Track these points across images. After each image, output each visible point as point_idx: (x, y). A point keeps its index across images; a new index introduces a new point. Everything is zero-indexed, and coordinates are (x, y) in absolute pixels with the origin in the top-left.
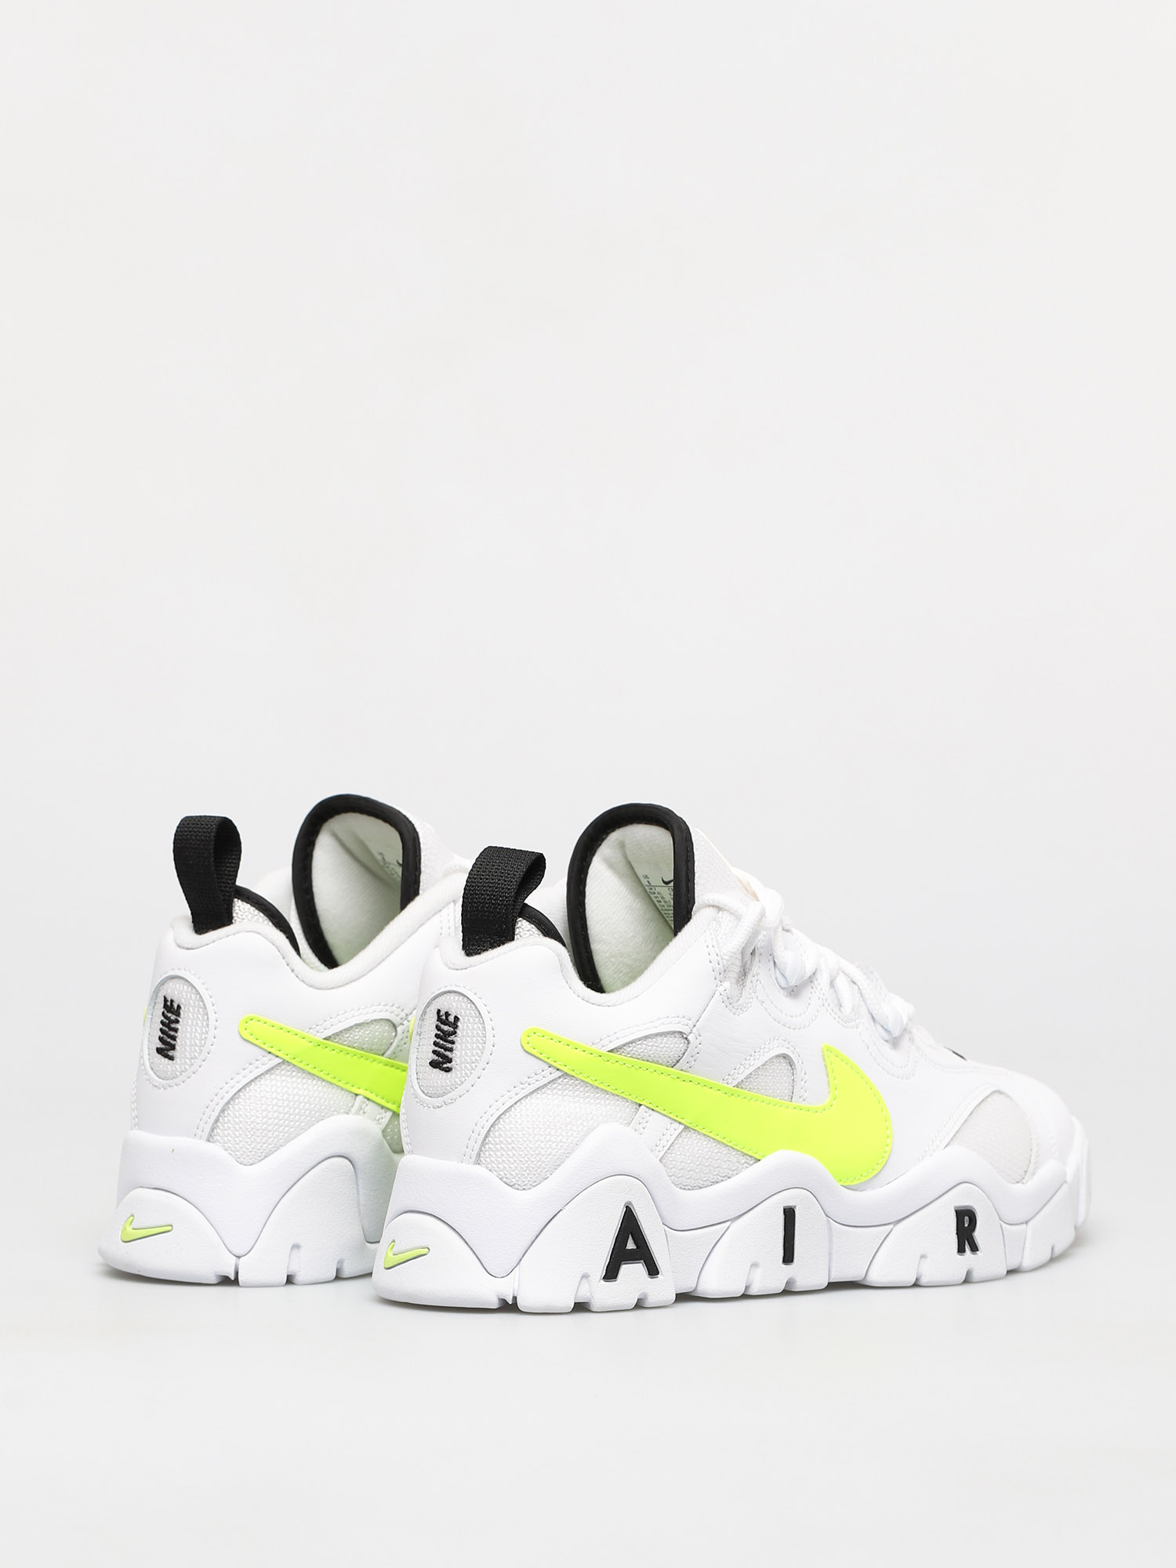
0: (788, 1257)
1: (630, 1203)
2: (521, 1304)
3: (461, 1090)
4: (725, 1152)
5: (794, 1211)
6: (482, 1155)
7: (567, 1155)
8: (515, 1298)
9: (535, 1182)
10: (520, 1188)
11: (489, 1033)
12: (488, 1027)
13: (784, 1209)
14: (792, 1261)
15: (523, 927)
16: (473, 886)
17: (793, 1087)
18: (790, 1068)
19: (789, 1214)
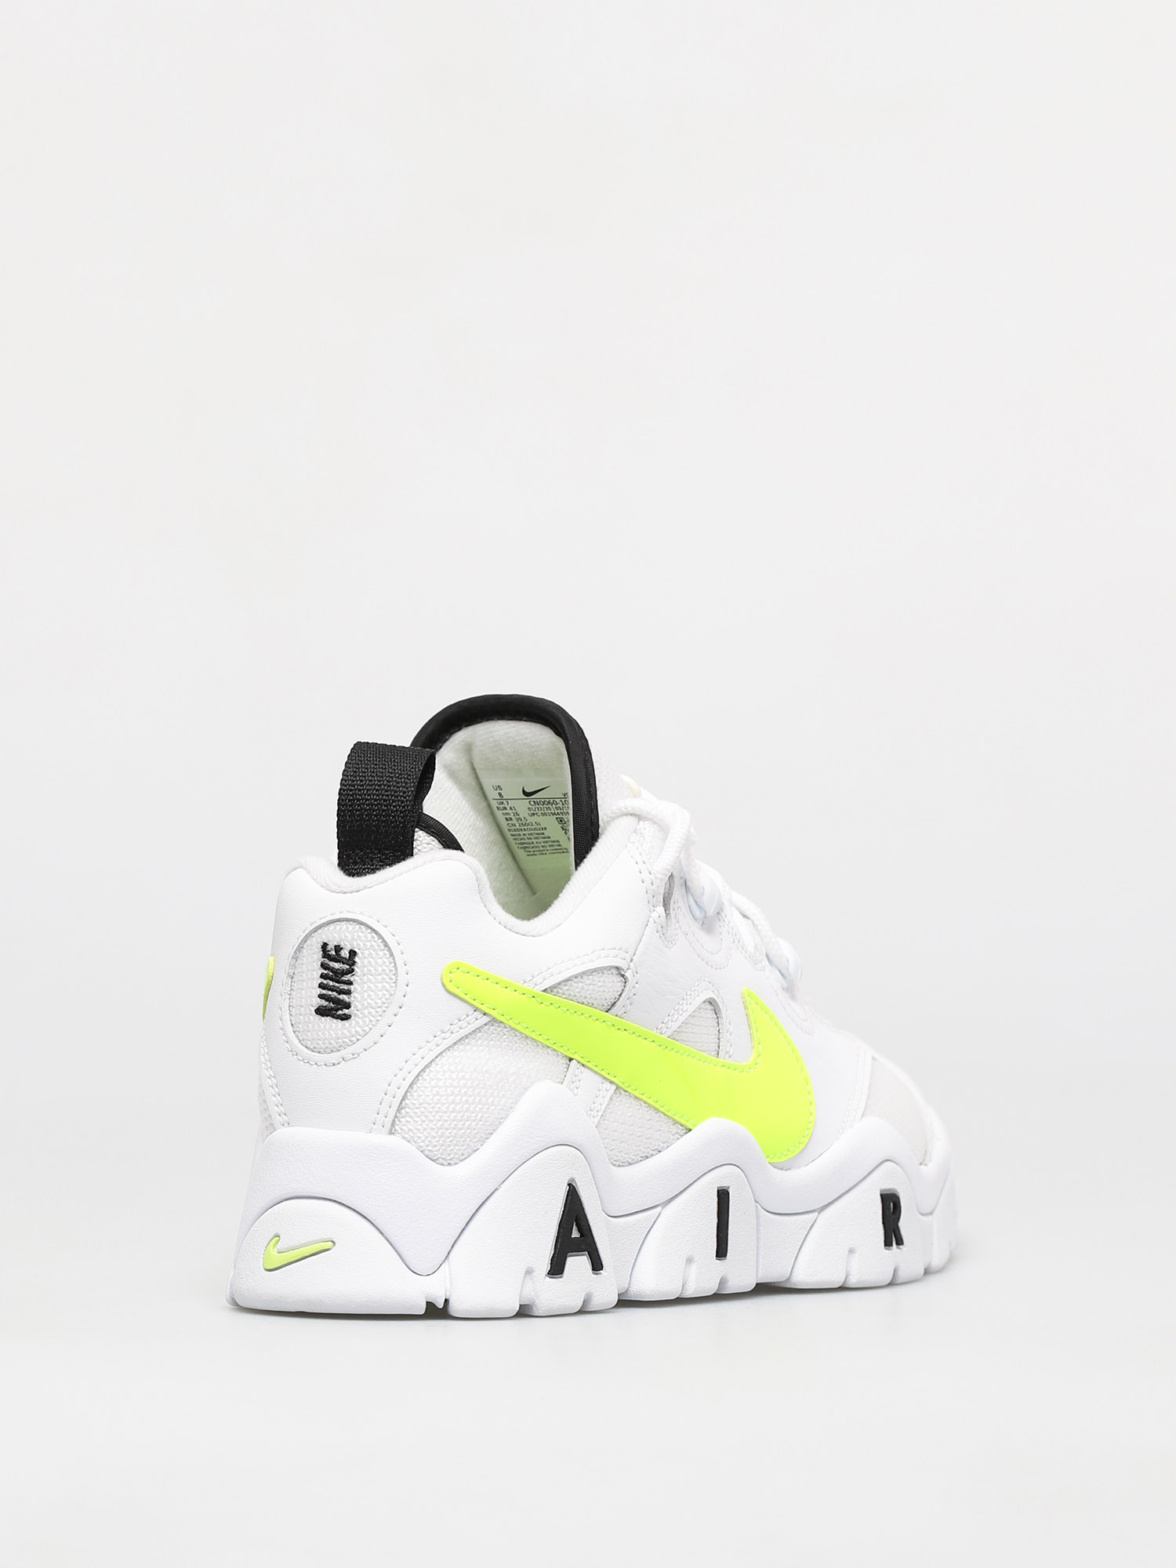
0: (721, 1252)
1: (573, 1180)
2: (455, 1308)
3: (364, 1042)
4: (657, 1119)
5: (728, 1193)
6: (397, 1123)
7: (500, 1121)
8: (446, 1301)
9: (463, 1155)
10: (445, 1163)
11: (401, 970)
12: (399, 963)
13: (718, 1191)
14: (726, 1256)
15: (421, 838)
16: (351, 790)
17: (719, 1039)
18: (715, 1016)
19: (723, 1196)
